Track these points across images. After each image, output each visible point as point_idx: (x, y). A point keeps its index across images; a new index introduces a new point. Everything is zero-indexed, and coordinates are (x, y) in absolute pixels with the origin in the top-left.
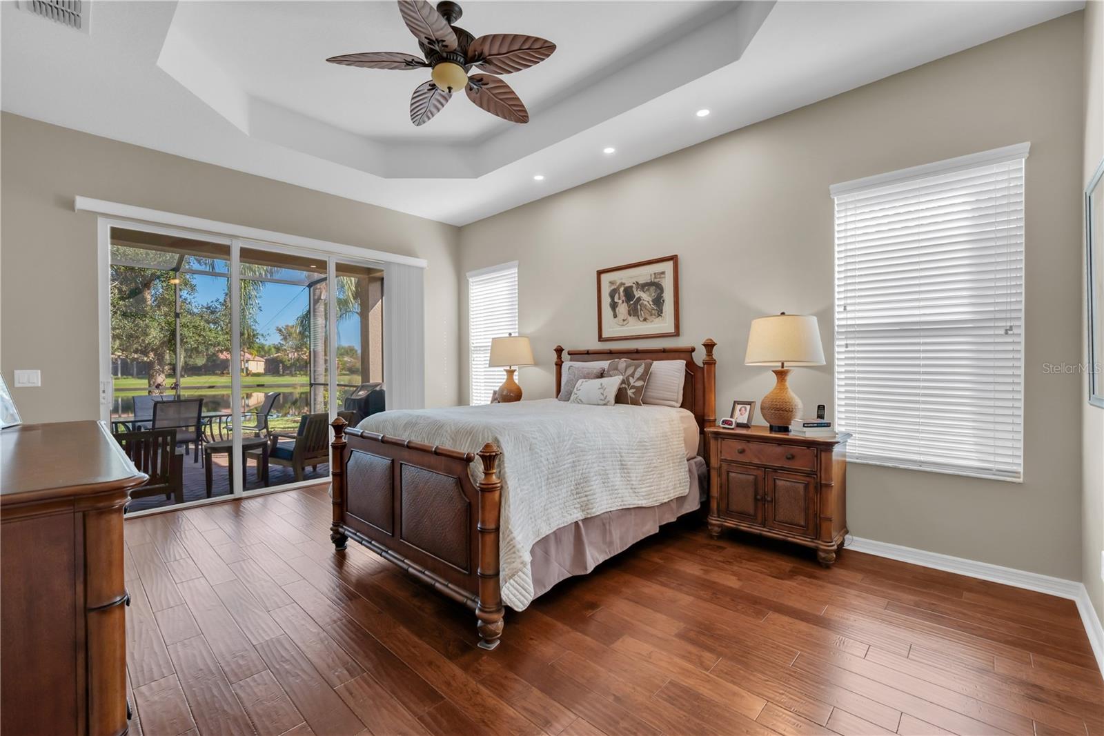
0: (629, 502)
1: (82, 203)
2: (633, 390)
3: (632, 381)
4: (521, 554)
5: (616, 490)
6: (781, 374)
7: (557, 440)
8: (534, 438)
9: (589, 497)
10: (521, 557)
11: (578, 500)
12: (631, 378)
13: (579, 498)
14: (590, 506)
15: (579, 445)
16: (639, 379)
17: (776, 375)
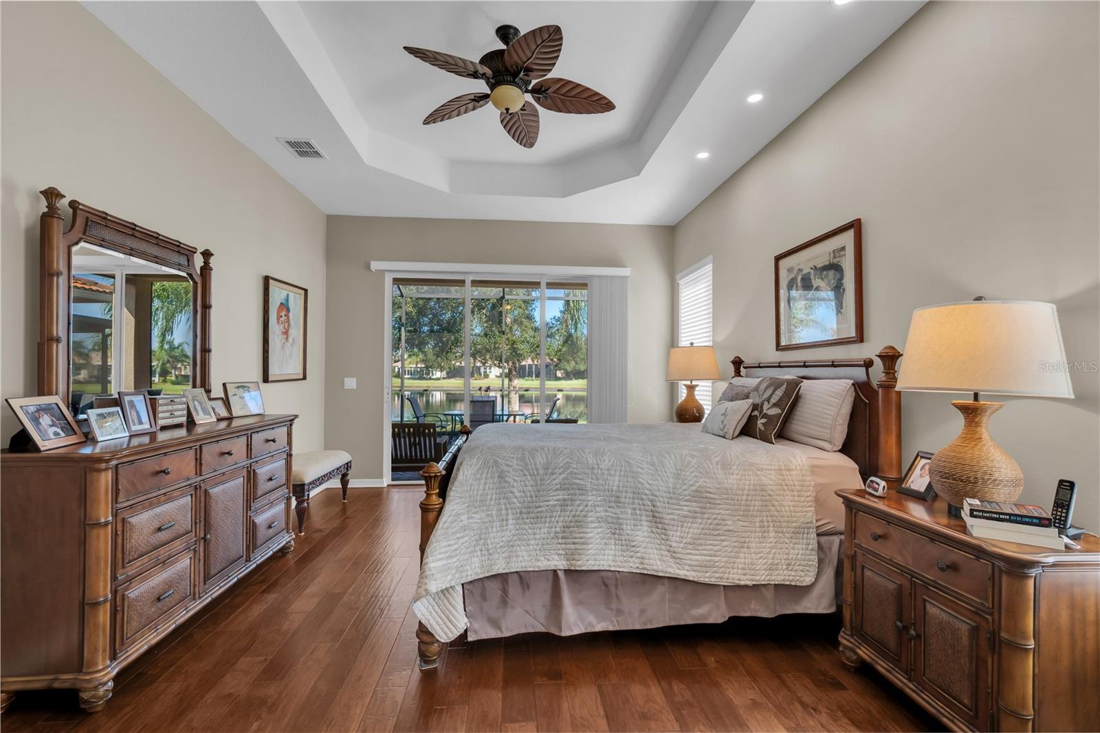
0: (655, 567)
1: (376, 265)
2: (764, 421)
3: (766, 406)
4: (427, 582)
5: (633, 546)
6: (971, 412)
7: (541, 472)
8: (507, 465)
9: (578, 546)
10: (426, 584)
11: (563, 546)
12: (766, 403)
13: (565, 544)
14: (577, 557)
15: (575, 481)
16: (775, 405)
17: (960, 410)
